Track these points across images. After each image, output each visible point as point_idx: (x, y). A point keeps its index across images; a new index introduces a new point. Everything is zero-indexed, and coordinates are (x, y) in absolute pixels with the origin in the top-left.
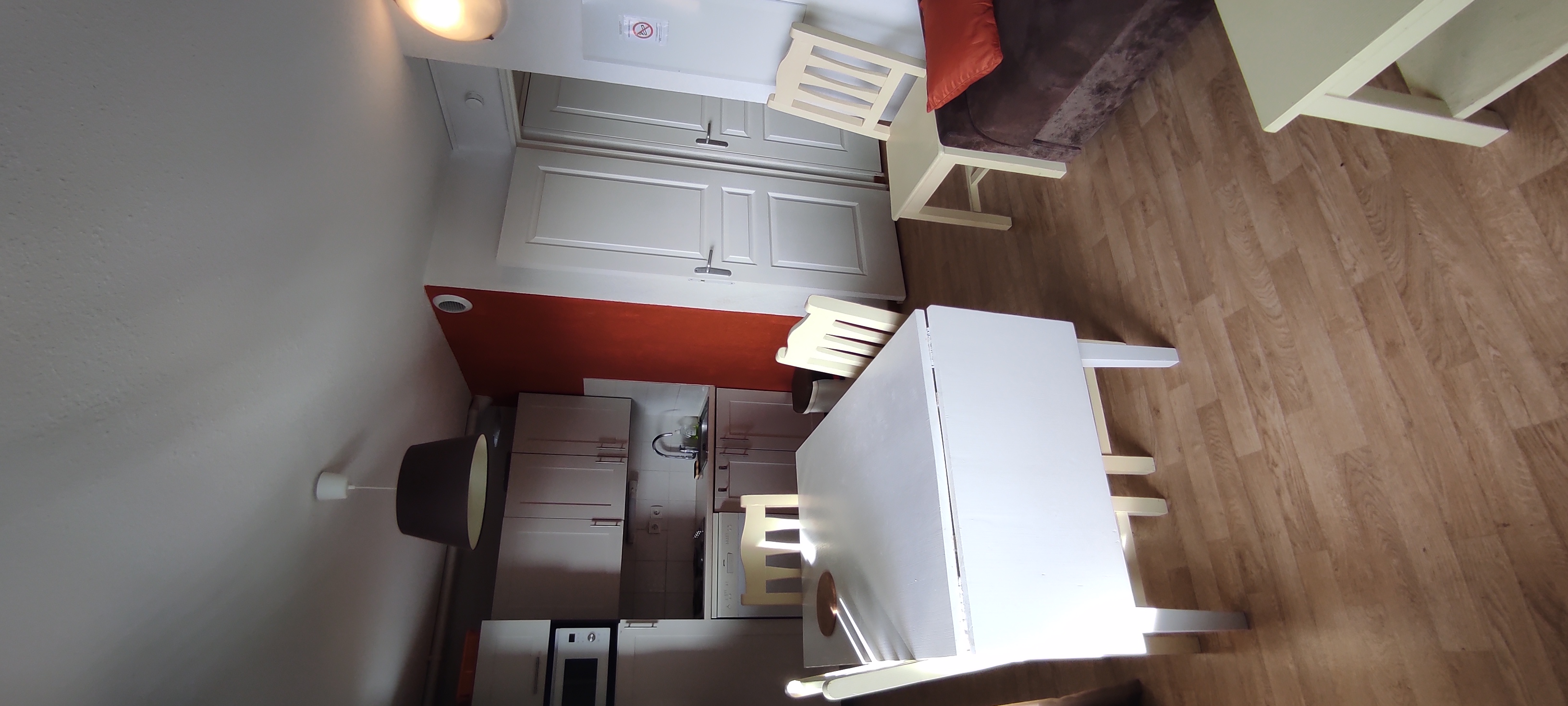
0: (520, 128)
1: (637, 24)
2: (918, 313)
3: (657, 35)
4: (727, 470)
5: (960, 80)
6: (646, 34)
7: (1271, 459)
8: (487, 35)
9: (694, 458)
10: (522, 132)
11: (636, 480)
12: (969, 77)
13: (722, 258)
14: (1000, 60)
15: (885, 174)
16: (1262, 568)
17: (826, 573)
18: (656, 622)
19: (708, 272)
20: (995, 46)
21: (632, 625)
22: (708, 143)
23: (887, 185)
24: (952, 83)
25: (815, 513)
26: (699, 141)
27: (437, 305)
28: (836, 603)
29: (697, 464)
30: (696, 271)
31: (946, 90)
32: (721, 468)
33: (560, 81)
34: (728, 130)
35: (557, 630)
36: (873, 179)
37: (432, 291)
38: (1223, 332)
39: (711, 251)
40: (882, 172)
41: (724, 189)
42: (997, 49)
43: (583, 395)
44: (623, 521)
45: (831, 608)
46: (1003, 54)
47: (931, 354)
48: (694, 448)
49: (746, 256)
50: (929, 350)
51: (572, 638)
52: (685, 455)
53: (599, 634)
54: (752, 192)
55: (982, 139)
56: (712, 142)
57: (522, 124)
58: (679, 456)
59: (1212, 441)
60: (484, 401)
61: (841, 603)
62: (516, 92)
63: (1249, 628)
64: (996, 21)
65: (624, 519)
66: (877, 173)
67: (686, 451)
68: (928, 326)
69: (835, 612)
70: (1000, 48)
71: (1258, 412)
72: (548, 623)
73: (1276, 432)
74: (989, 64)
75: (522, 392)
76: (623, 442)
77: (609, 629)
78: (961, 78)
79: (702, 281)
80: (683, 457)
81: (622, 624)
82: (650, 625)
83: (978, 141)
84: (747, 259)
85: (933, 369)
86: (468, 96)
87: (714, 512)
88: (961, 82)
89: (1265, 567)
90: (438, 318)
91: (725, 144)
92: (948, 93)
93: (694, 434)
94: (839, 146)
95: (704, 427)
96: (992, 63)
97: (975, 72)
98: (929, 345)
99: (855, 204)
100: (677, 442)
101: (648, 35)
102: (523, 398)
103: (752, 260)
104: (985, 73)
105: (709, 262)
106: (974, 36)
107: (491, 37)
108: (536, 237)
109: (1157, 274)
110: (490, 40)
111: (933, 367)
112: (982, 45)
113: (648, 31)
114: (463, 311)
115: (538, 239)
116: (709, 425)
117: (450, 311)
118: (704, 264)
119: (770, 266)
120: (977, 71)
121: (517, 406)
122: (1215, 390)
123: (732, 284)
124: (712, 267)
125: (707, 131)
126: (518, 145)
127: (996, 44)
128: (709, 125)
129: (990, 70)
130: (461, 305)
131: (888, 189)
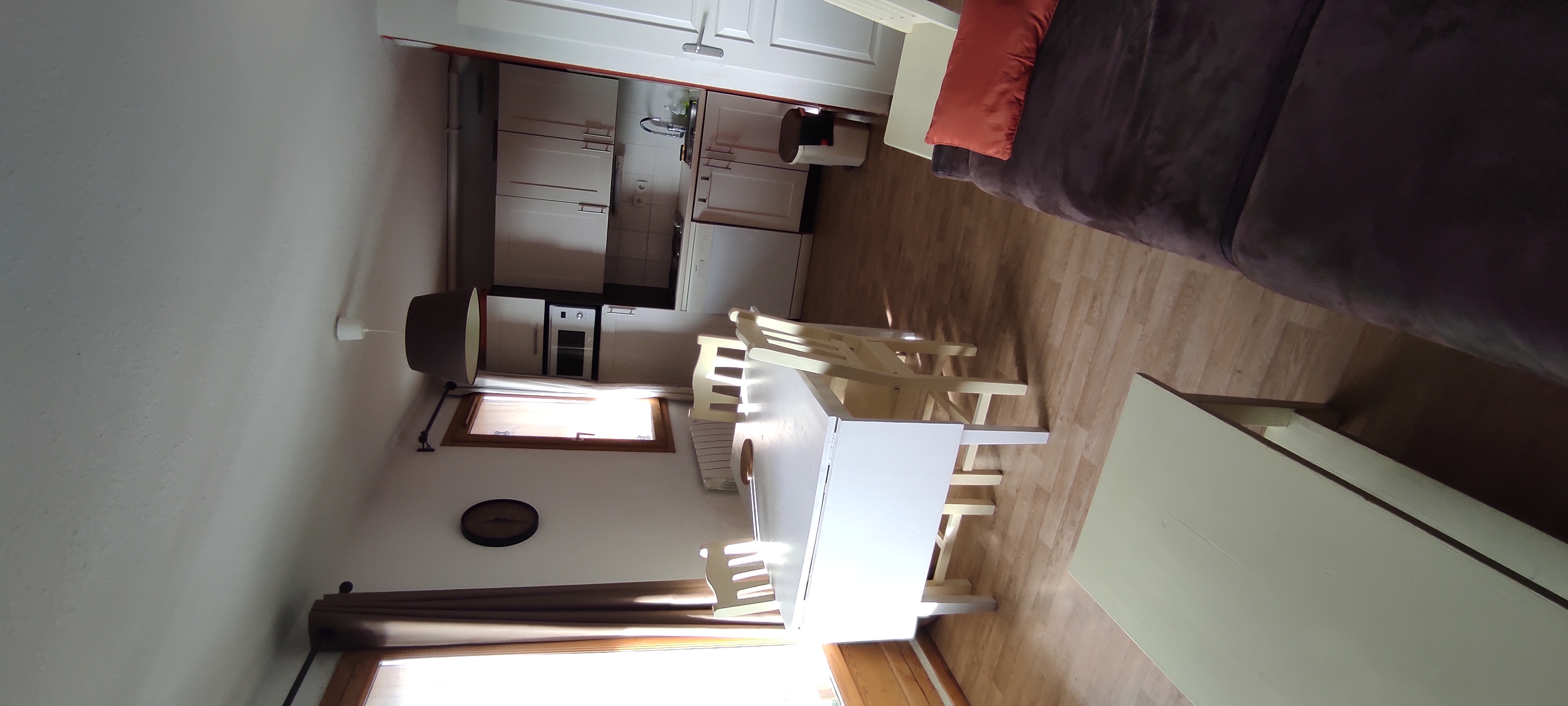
4: (709, 182)
7: (1051, 559)
9: (681, 137)
11: (623, 155)
13: (716, 31)
14: (1008, 155)
16: (1016, 597)
18: (634, 309)
19: (697, 50)
21: (614, 310)
29: (684, 149)
32: (703, 178)
35: (551, 307)
38: (1076, 462)
39: (704, 19)
48: (682, 127)
49: (743, 30)
51: (563, 315)
52: (673, 133)
53: (586, 314)
58: (666, 134)
59: (1033, 510)
63: (995, 611)
64: (1026, 96)
65: (609, 206)
67: (674, 130)
68: (835, 431)
71: (1062, 530)
72: (543, 301)
73: (1061, 551)
74: (995, 153)
76: (609, 128)
77: (594, 311)
80: (671, 135)
81: (605, 308)
82: (628, 311)
84: (743, 34)
87: (692, 217)
89: (1017, 597)
93: (683, 113)
95: (693, 112)
96: (999, 156)
100: (668, 119)
103: (749, 35)
105: (701, 35)
106: (992, 110)
109: (1070, 366)
112: (998, 128)
116: (698, 111)
119: (769, 44)
121: (498, 79)
122: (1052, 488)
123: (723, 61)
124: (703, 43)
129: (993, 156)
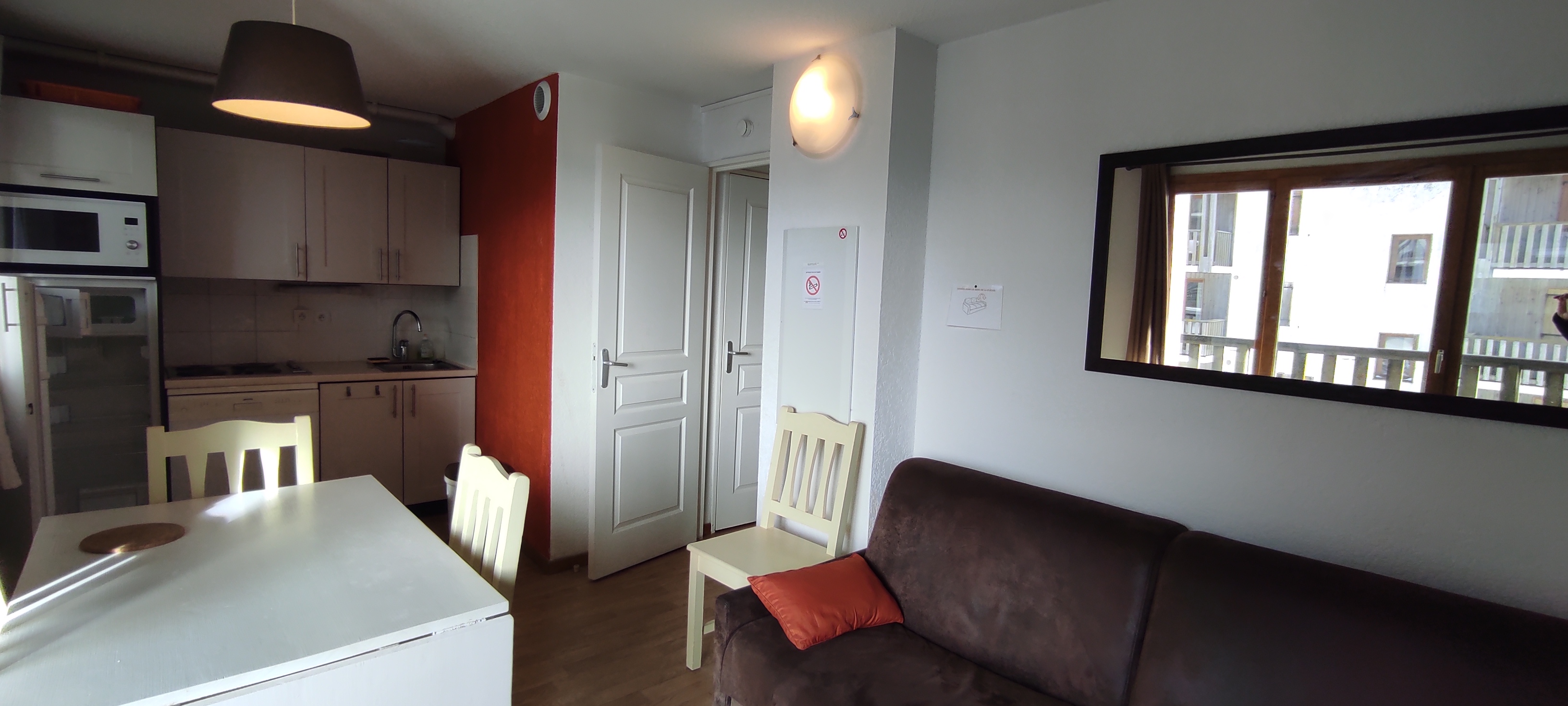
0: (727, 171)
1: (817, 279)
2: (504, 605)
3: (810, 299)
5: (779, 607)
6: (810, 289)
8: (797, 141)
10: (723, 172)
11: (362, 294)
12: (783, 617)
13: (619, 377)
14: (800, 647)
15: (713, 534)
17: (184, 530)
19: (605, 363)
20: (814, 640)
22: (728, 354)
23: (702, 538)
24: (777, 600)
25: (288, 506)
26: (730, 344)
27: (540, 85)
28: (131, 550)
30: (604, 350)
31: (769, 595)
32: (377, 388)
33: (762, 208)
34: (744, 372)
35: (144, 204)
36: (708, 522)
37: (553, 80)
39: (626, 365)
40: (716, 531)
41: (685, 373)
42: (811, 642)
43: (461, 234)
44: (305, 280)
45: (122, 546)
46: (806, 649)
47: (452, 629)
49: (622, 402)
50: (456, 626)
51: (131, 221)
52: (394, 346)
53: (137, 254)
54: (685, 401)
55: (725, 640)
56: (730, 357)
57: (732, 173)
60: (450, 131)
61: (130, 557)
62: (756, 167)
64: (839, 636)
65: (308, 280)
66: (714, 525)
68: (487, 619)
69: (118, 552)
70: (812, 645)
72: (153, 192)
74: (796, 636)
75: (461, 170)
77: (146, 266)
78: (782, 609)
79: (594, 357)
83: (723, 635)
84: (620, 403)
85: (430, 635)
86: (748, 122)
87: (319, 384)
88: (778, 609)
90: (528, 85)
91: (729, 370)
92: (767, 597)
94: (737, 484)
96: (797, 640)
97: (788, 623)
98: (463, 624)
99: (681, 508)
101: (809, 290)
102: (457, 170)
103: (619, 408)
104: (787, 633)
105: (616, 364)
106: (823, 615)
107: (795, 143)
108: (627, 184)
110: (793, 143)
111: (434, 634)
112: (815, 626)
113: (813, 291)
114: (536, 111)
115: (626, 186)
117: (536, 98)
118: (612, 358)
119: (615, 428)
120: (789, 625)
121: (446, 165)
123: (594, 389)
124: (610, 367)
125: (741, 352)
126: (711, 169)
127: (816, 640)
128: (746, 354)
129: (790, 637)
130: (542, 106)
131: (698, 540)
